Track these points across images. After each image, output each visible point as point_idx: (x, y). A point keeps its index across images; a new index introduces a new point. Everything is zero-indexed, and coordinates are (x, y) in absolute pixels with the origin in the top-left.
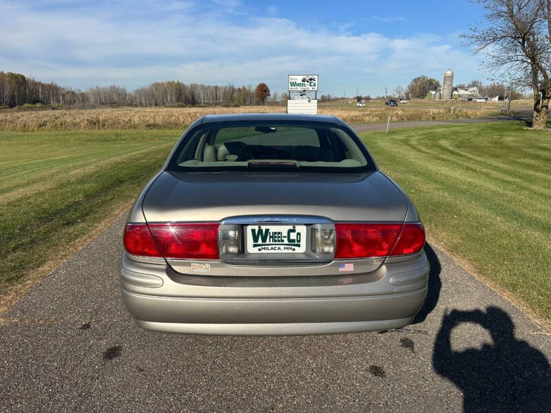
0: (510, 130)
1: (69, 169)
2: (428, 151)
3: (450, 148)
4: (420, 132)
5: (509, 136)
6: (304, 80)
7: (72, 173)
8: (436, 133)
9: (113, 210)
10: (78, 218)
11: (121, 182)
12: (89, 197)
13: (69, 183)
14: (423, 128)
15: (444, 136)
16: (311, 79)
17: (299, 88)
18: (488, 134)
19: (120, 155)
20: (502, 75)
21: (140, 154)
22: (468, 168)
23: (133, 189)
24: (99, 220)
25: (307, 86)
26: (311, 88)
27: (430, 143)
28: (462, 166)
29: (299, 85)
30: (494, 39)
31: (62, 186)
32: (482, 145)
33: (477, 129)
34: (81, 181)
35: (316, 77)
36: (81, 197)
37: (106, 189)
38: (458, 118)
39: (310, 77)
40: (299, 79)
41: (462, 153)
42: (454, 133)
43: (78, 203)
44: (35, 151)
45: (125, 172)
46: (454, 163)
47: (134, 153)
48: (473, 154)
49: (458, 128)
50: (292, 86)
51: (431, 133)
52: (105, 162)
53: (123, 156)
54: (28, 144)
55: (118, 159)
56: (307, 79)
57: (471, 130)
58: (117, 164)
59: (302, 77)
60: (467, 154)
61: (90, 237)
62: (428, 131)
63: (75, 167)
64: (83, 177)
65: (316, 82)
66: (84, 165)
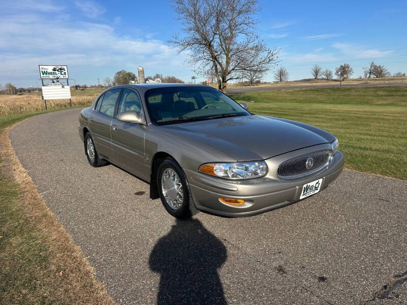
6: (54, 70)
16: (61, 69)
17: (51, 77)
25: (58, 74)
26: (62, 77)
29: (51, 73)
35: (65, 67)
39: (60, 67)
40: (50, 69)
50: (43, 74)
56: (57, 69)
59: (52, 67)
65: (66, 71)
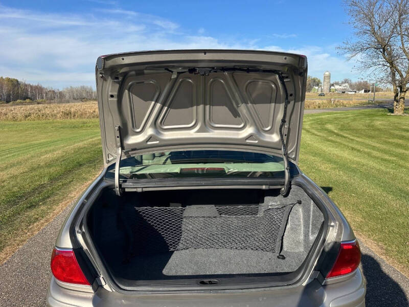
0: (377, 116)
1: (41, 154)
2: (319, 134)
3: (336, 131)
4: (311, 118)
5: (377, 120)
7: (42, 157)
8: (322, 119)
9: (70, 192)
10: (40, 201)
11: (80, 165)
12: (53, 180)
13: (39, 167)
14: (312, 115)
15: (329, 121)
18: (361, 118)
19: (82, 141)
20: (369, 76)
21: (98, 140)
22: (353, 149)
23: (89, 172)
24: (56, 202)
27: (319, 127)
28: (348, 147)
30: (361, 50)
31: (33, 169)
32: (359, 128)
33: (352, 115)
34: (49, 165)
36: (46, 180)
37: (68, 171)
38: (337, 106)
41: (345, 135)
42: (336, 119)
43: (43, 186)
44: (21, 137)
45: (85, 156)
46: (341, 144)
47: (93, 139)
48: (353, 136)
49: (338, 115)
51: (318, 119)
52: (71, 148)
53: (85, 142)
54: (16, 131)
55: (81, 144)
57: (348, 116)
58: (80, 149)
60: (349, 136)
61: (47, 221)
62: (317, 117)
63: (46, 152)
64: (51, 161)
66: (54, 150)
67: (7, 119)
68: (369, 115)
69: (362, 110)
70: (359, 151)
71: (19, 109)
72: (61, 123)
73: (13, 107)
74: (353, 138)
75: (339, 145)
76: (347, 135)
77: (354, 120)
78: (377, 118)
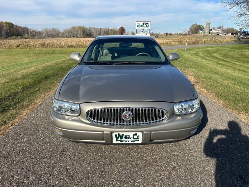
0: (245, 49)
1: (21, 70)
2: (211, 59)
3: (221, 58)
4: (202, 50)
5: (246, 52)
6: (143, 24)
7: (21, 72)
8: (209, 50)
9: (36, 99)
10: (11, 106)
11: (47, 78)
12: (25, 88)
13: (17, 79)
14: (202, 48)
15: (214, 52)
16: (147, 24)
17: (141, 28)
18: (235, 50)
19: (50, 61)
20: (242, 21)
21: (61, 61)
22: (239, 70)
23: (52, 83)
24: (23, 108)
25: (145, 27)
26: (147, 28)
27: (209, 55)
28: (235, 68)
29: (141, 26)
30: (237, 4)
31: (12, 80)
32: (236, 56)
33: (228, 48)
34: (24, 77)
35: (149, 22)
36: (19, 89)
37: (37, 83)
38: (216, 43)
39: (147, 22)
40: (141, 24)
41: (228, 61)
42: (218, 50)
43: (16, 94)
44: (13, 59)
45: (51, 71)
46: (230, 66)
47: (58, 61)
48: (234, 61)
49: (219, 48)
50: (137, 27)
51: (207, 50)
52: (41, 66)
53: (52, 62)
54: (10, 55)
55: (49, 64)
56: (145, 23)
57: (226, 48)
58: (47, 67)
59: (143, 22)
60: (231, 61)
62: (205, 49)
63: (25, 69)
64: (26, 75)
65: (149, 25)
66: (30, 67)
67: (5, 48)
68: (239, 48)
69: (234, 45)
70: (244, 71)
71: (13, 42)
72: (39, 50)
73: (10, 40)
74: (235, 63)
75: (228, 67)
76: (230, 61)
77: (230, 51)
78: (245, 50)
